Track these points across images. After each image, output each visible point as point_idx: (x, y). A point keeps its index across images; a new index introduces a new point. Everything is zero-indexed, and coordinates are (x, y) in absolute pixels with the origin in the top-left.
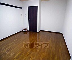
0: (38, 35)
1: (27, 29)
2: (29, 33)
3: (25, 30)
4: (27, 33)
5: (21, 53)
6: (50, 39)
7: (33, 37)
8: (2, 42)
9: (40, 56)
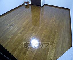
0: (41, 11)
1: (29, 2)
2: (31, 7)
3: (26, 3)
4: (29, 8)
5: (24, 29)
6: (55, 15)
7: (35, 13)
8: (3, 17)
9: (42, 32)
